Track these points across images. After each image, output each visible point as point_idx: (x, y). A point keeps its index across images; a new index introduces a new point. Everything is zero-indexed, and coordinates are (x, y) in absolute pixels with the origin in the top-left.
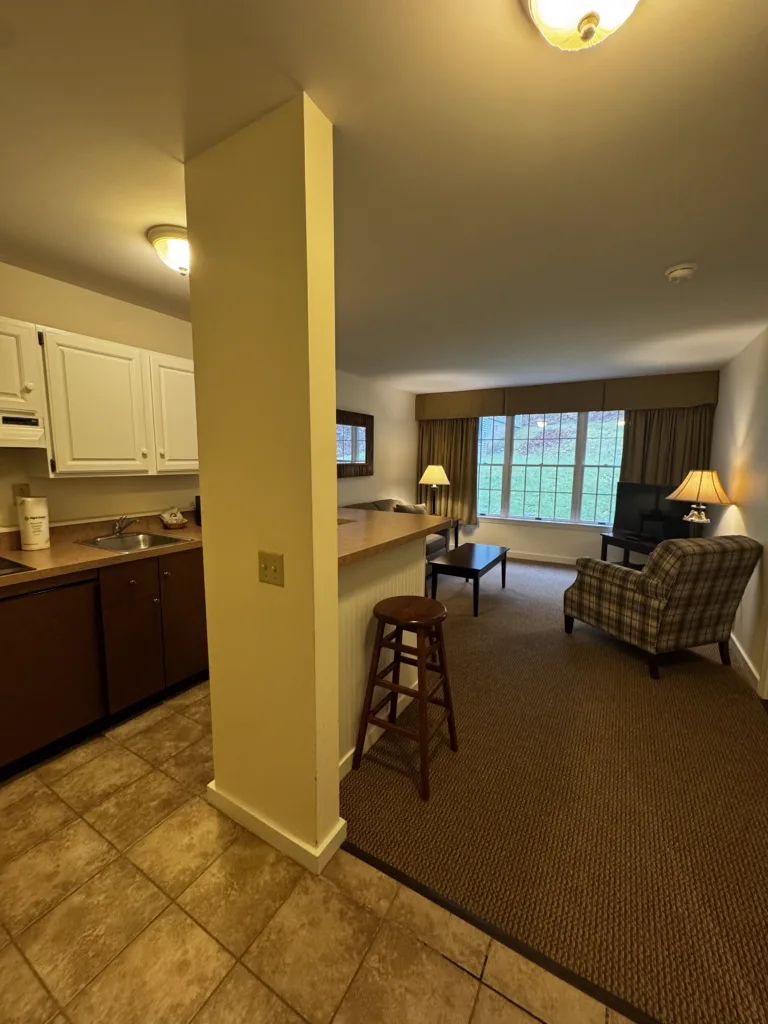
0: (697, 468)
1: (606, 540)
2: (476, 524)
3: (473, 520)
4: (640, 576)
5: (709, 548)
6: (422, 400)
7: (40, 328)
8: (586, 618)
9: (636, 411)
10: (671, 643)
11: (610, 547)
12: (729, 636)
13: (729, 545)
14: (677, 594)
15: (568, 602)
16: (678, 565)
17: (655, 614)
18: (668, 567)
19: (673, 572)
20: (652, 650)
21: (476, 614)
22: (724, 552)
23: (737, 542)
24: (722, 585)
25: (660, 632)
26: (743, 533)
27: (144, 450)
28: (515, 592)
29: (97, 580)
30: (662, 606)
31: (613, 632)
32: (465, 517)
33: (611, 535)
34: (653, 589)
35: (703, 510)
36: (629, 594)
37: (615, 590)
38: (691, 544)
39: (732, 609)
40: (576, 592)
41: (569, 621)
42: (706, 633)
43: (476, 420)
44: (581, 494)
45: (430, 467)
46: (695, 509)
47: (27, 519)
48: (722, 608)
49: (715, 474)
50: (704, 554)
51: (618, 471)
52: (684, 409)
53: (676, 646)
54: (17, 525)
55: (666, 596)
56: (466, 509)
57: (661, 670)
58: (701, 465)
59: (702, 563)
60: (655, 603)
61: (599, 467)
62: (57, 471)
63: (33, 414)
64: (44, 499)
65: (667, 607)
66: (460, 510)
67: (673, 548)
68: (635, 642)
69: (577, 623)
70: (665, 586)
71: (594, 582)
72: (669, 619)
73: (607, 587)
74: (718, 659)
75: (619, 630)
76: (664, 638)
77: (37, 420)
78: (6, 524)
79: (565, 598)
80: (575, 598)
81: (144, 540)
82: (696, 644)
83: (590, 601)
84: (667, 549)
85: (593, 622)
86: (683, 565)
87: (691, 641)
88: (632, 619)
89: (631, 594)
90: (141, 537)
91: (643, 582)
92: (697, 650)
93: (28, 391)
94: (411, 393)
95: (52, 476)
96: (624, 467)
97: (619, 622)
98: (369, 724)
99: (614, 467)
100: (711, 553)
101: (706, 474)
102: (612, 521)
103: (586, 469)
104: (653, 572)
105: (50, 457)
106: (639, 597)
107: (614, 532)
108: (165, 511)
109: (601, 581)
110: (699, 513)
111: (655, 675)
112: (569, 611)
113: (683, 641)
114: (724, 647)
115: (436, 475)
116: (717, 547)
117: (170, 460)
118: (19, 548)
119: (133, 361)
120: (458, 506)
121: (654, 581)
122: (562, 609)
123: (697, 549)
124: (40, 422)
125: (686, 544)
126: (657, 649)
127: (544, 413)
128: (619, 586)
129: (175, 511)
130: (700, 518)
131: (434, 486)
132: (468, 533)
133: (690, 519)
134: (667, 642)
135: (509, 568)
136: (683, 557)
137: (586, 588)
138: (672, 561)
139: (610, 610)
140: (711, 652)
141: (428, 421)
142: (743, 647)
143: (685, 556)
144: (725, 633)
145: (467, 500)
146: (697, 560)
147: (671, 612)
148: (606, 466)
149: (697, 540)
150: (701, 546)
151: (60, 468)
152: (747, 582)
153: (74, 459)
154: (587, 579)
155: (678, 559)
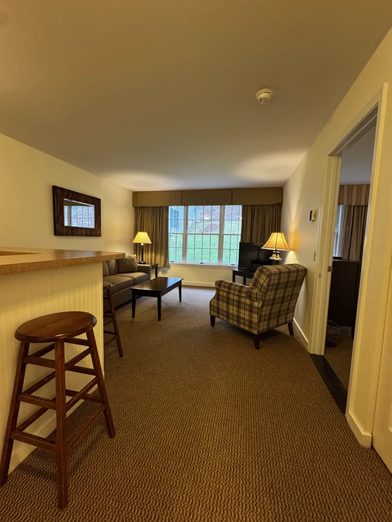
0: (275, 232)
1: (235, 273)
2: (169, 267)
3: (166, 265)
4: (249, 288)
5: (283, 270)
6: (136, 196)
8: (221, 316)
9: (247, 205)
10: (265, 327)
11: (237, 277)
12: (293, 320)
13: (292, 269)
14: (267, 298)
15: (212, 308)
16: (267, 280)
17: (257, 311)
18: (262, 282)
19: (265, 284)
20: (255, 332)
21: (159, 319)
22: (290, 272)
23: (296, 267)
24: (289, 290)
25: (259, 321)
26: (297, 263)
28: (186, 304)
30: (260, 305)
31: (235, 323)
32: (163, 263)
33: (237, 270)
34: (255, 296)
35: (279, 254)
36: (243, 300)
37: (236, 298)
38: (273, 268)
39: (293, 305)
40: (215, 301)
41: (213, 318)
42: (282, 320)
43: (167, 208)
44: (223, 249)
45: (139, 233)
46: (275, 253)
48: (289, 304)
49: (283, 234)
50: (280, 273)
51: (240, 237)
52: (268, 205)
53: (268, 328)
55: (262, 299)
56: (163, 258)
57: (261, 343)
58: (276, 230)
59: (279, 279)
60: (256, 304)
61: (231, 235)
65: (263, 306)
66: (159, 260)
67: (265, 270)
68: (247, 328)
69: (217, 320)
70: (261, 293)
71: (225, 294)
72: (263, 313)
73: (231, 296)
74: (288, 333)
75: (238, 322)
76: (262, 324)
79: (210, 305)
80: (215, 305)
82: (277, 326)
83: (223, 306)
84: (261, 271)
85: (225, 318)
86: (270, 280)
87: (275, 324)
88: (244, 314)
89: (244, 300)
91: (250, 292)
92: (277, 329)
94: (130, 191)
96: (242, 235)
97: (238, 317)
98: (15, 442)
99: (238, 235)
100: (284, 273)
101: (279, 234)
102: (238, 264)
103: (225, 236)
104: (255, 285)
106: (248, 301)
107: (238, 269)
109: (228, 293)
110: (277, 255)
111: (257, 347)
112: (212, 313)
113: (271, 325)
114: (291, 325)
115: (143, 238)
116: (286, 270)
120: (158, 257)
121: (255, 291)
122: (209, 312)
123: (276, 270)
125: (272, 268)
126: (258, 332)
127: (203, 205)
128: (238, 295)
130: (277, 258)
131: (142, 244)
132: (164, 272)
133: (272, 259)
134: (263, 327)
135: (183, 290)
136: (269, 276)
137: (221, 298)
138: (264, 278)
139: (233, 310)
140: (284, 329)
141: (140, 207)
142: (299, 325)
143: (271, 275)
144: (291, 318)
145: (163, 253)
146: (277, 277)
147: (265, 309)
148: (234, 234)
149: (276, 266)
150: (278, 269)
152: (300, 289)
154: (221, 293)
155: (267, 277)
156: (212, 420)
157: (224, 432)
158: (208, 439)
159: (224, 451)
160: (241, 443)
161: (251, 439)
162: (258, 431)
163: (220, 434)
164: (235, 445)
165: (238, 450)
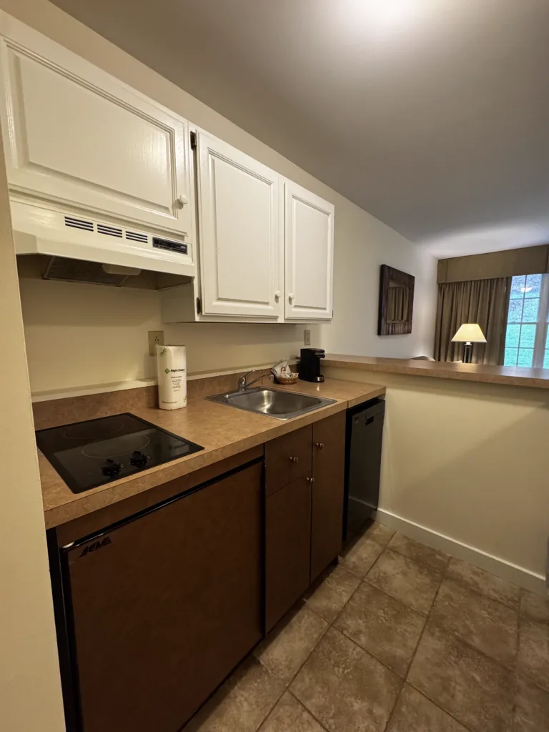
7: (194, 128)
27: (278, 293)
29: (262, 458)
43: (510, 279)
45: (464, 326)
47: (167, 371)
54: (155, 378)
62: (203, 313)
63: (182, 237)
64: (184, 348)
77: (186, 246)
78: (143, 377)
81: (269, 396)
90: (265, 392)
93: (180, 204)
94: (435, 258)
95: (197, 318)
105: (196, 296)
108: (277, 364)
115: (470, 333)
117: (295, 306)
118: (157, 406)
119: (272, 185)
124: (189, 250)
129: (284, 364)
131: (468, 344)
141: (451, 284)
151: (207, 309)
153: (219, 299)
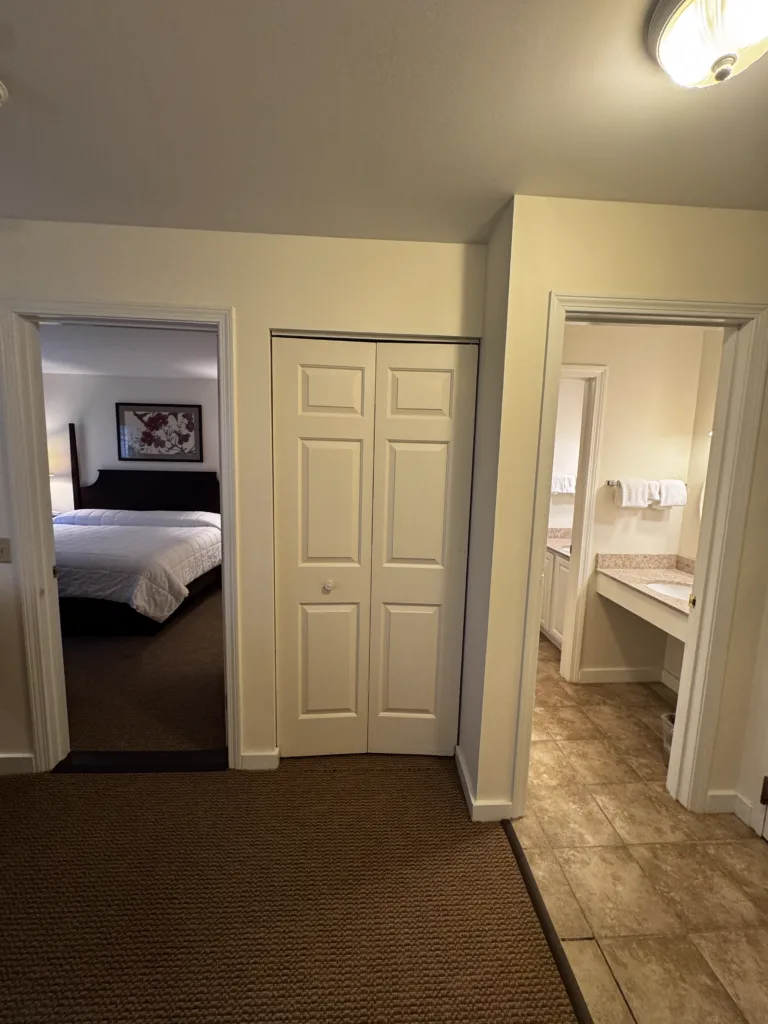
156: (228, 1014)
157: (262, 972)
158: (280, 1011)
159: (302, 967)
160: (284, 932)
161: (276, 912)
162: (257, 898)
163: (268, 982)
164: (289, 943)
165: (298, 937)
